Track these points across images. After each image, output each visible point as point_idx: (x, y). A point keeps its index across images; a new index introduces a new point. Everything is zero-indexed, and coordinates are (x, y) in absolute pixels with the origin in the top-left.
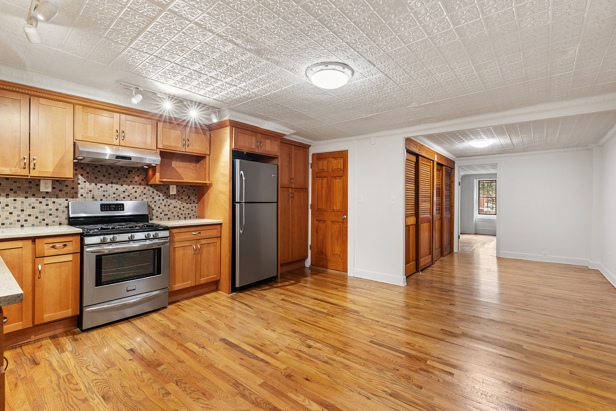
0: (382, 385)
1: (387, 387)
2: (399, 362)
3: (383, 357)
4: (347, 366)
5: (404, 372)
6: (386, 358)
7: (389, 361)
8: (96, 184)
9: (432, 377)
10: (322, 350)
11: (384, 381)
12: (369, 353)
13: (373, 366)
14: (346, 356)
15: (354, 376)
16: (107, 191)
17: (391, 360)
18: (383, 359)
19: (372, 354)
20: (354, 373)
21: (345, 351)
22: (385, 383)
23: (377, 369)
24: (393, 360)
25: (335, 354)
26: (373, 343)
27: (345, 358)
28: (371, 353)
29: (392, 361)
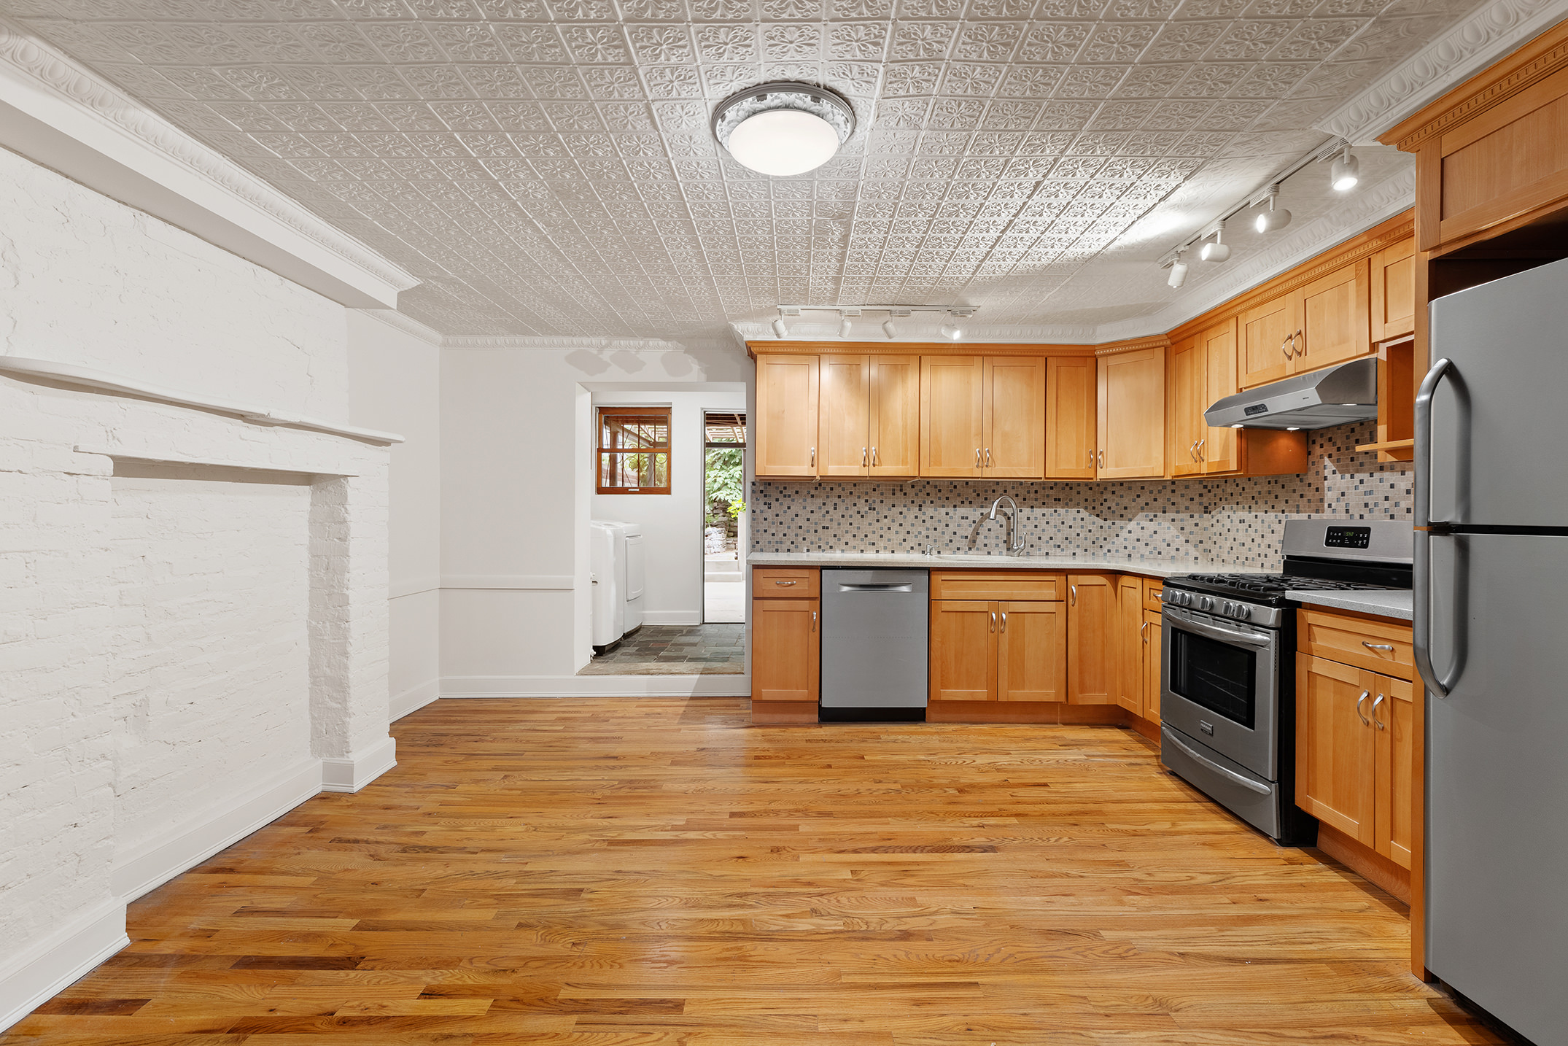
0: (601, 900)
1: (591, 900)
2: (575, 969)
3: (621, 966)
4: (693, 907)
5: (559, 946)
6: (611, 966)
7: (602, 961)
8: (1352, 477)
9: (488, 963)
10: (781, 918)
11: (602, 908)
12: (664, 962)
13: (637, 931)
14: (713, 927)
15: (665, 893)
16: (1371, 493)
17: (597, 967)
18: (620, 958)
19: (653, 962)
20: (670, 900)
21: (727, 940)
22: (597, 906)
23: (625, 927)
24: (592, 966)
25: (743, 922)
26: (670, 1001)
27: (712, 920)
28: (660, 962)
29: (594, 962)
